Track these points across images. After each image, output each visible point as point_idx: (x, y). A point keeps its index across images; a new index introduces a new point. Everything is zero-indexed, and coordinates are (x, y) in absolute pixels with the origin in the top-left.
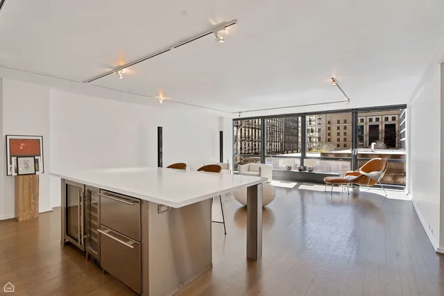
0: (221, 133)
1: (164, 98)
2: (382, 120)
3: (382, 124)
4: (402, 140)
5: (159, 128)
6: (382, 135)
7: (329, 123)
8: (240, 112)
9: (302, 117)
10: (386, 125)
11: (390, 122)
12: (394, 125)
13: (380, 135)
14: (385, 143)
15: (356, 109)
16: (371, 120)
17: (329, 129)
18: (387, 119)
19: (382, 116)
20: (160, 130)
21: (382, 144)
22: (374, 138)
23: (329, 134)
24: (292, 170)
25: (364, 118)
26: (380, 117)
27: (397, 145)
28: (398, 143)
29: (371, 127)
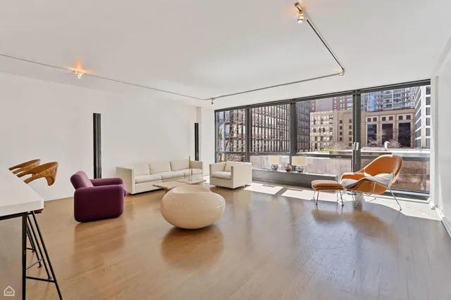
0: (196, 125)
1: (84, 72)
2: (396, 119)
4: (418, 138)
5: (94, 114)
6: (396, 134)
7: (341, 122)
8: (213, 99)
9: (291, 104)
10: (400, 125)
11: (405, 120)
12: (409, 124)
13: (394, 134)
14: (399, 142)
15: (358, 90)
16: (384, 119)
17: (341, 128)
18: (401, 118)
19: (396, 115)
20: (96, 118)
21: (395, 143)
22: (387, 137)
23: (341, 134)
24: (278, 170)
25: (377, 117)
26: (394, 116)
27: (411, 144)
28: (413, 142)
29: (385, 126)
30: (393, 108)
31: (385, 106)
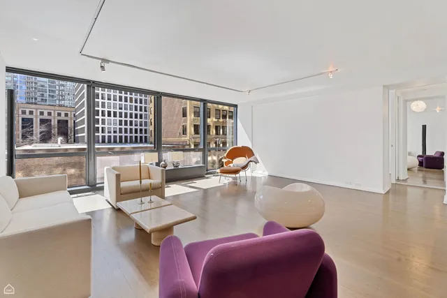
2: (54, 115)
3: (54, 118)
10: (59, 121)
11: (63, 117)
12: (67, 121)
18: (59, 114)
26: (52, 112)
29: (43, 121)
30: (48, 103)
31: (39, 99)
